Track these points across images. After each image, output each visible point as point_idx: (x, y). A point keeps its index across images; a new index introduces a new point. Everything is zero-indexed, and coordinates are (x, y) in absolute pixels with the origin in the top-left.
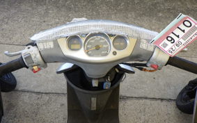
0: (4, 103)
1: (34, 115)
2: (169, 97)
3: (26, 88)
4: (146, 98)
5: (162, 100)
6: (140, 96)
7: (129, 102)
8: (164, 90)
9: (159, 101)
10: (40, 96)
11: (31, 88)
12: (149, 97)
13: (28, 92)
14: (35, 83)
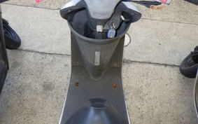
0: (9, 61)
1: (39, 73)
2: (173, 63)
3: (30, 48)
4: (150, 63)
5: (166, 65)
6: (144, 60)
7: (132, 66)
8: (169, 56)
9: (163, 67)
10: (44, 56)
11: (35, 48)
12: (153, 62)
13: (32, 51)
14: (39, 44)
